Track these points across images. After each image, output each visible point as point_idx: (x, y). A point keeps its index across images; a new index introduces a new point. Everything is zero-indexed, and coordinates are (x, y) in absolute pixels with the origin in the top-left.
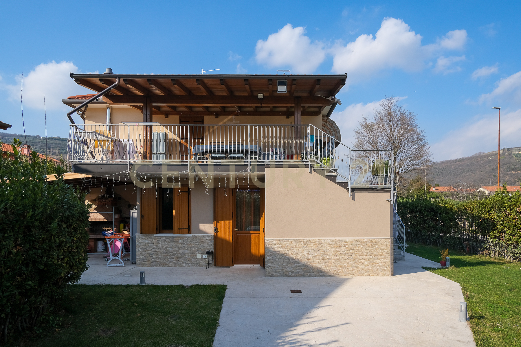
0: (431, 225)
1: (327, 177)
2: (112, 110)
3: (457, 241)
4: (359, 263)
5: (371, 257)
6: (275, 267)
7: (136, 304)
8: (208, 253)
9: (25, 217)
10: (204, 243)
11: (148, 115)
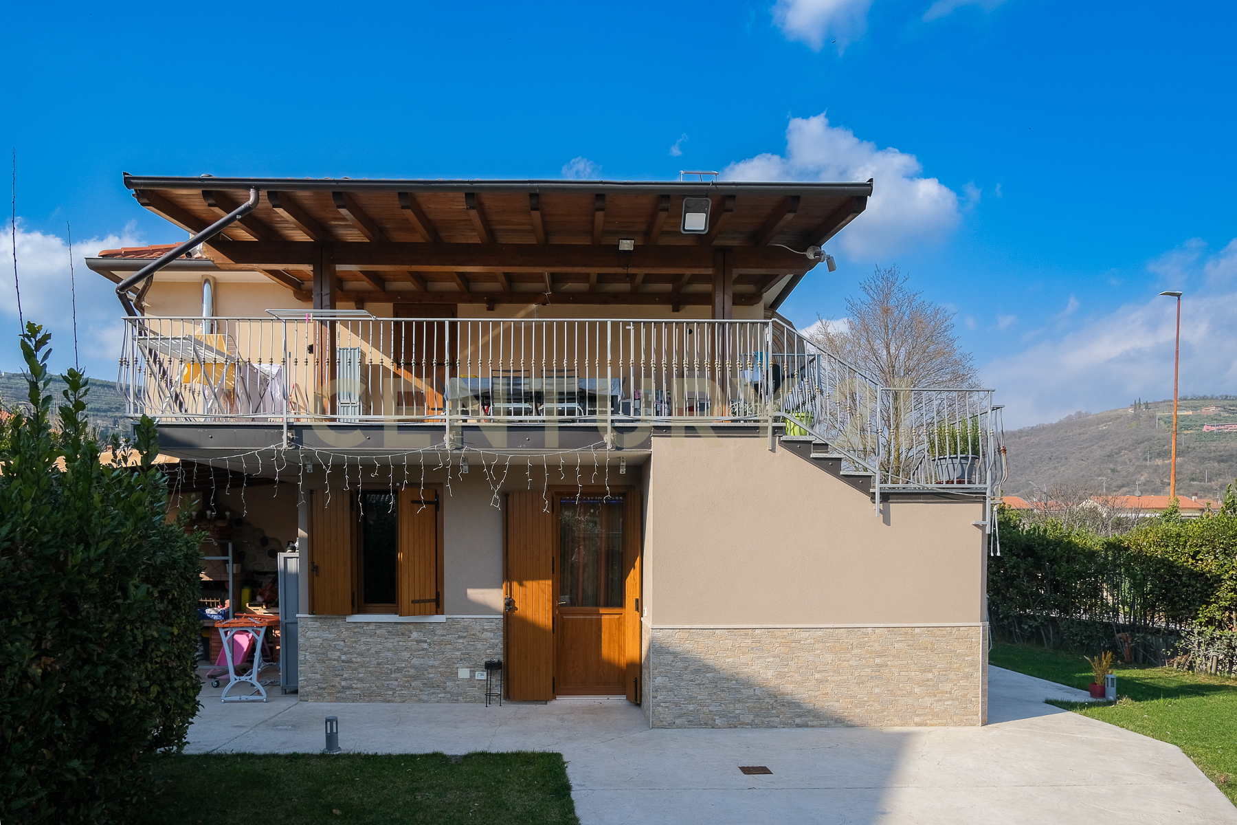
0: (1026, 590)
1: (817, 461)
2: (216, 286)
3: (1098, 632)
4: (899, 692)
5: (930, 676)
6: (676, 704)
7: (337, 812)
8: (490, 666)
9: (61, 567)
10: (479, 640)
11: (327, 294)
